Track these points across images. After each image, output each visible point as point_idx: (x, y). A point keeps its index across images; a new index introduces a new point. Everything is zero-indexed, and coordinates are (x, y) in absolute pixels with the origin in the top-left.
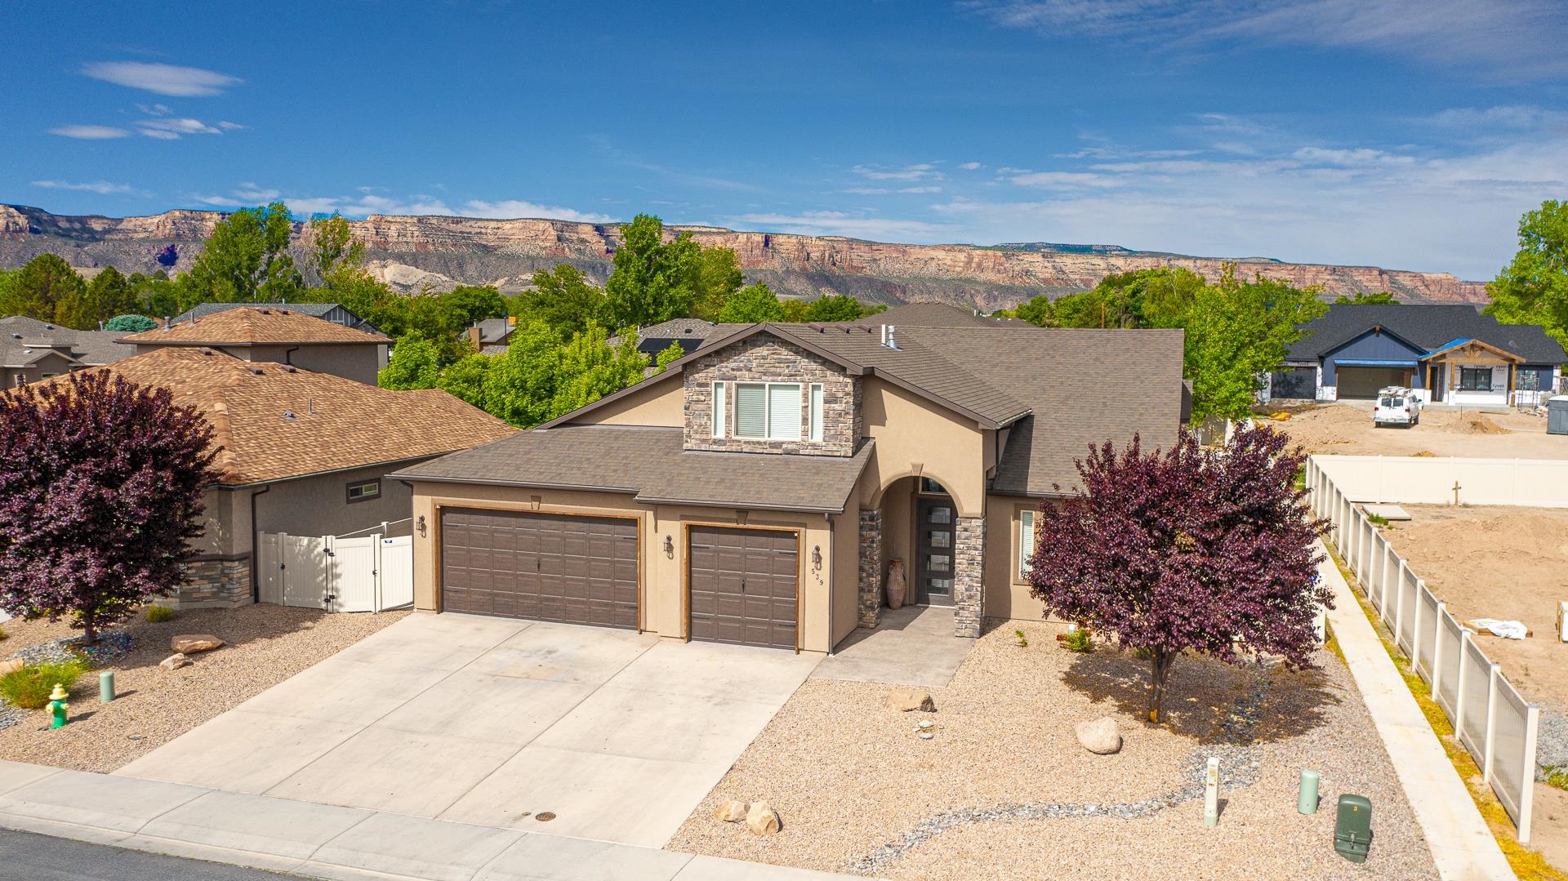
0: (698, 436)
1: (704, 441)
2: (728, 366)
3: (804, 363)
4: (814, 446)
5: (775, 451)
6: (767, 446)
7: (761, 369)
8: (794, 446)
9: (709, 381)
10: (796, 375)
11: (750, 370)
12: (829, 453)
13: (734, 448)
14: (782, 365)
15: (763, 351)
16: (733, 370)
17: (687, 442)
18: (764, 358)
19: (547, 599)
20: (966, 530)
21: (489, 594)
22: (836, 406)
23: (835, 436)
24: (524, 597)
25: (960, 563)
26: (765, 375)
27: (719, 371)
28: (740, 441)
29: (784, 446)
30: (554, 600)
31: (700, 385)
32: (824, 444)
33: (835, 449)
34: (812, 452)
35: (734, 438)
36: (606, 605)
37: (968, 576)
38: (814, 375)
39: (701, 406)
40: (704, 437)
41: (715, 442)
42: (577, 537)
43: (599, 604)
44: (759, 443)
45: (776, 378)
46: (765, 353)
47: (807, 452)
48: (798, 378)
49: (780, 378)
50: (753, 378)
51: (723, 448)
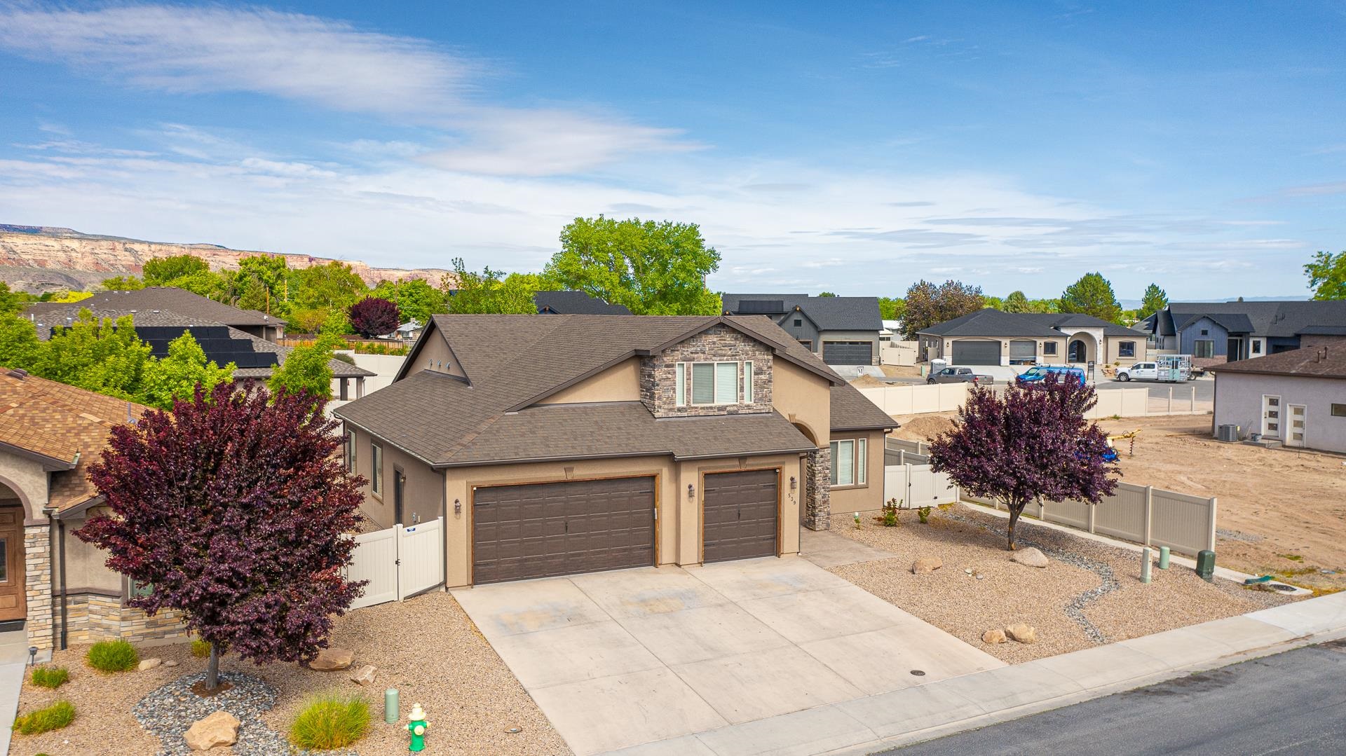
0: (666, 406)
1: (671, 410)
2: (688, 350)
3: (742, 346)
4: (748, 407)
5: (722, 413)
6: (716, 410)
7: (712, 352)
8: (735, 408)
9: (673, 363)
10: (736, 355)
11: (704, 353)
12: (758, 411)
13: (693, 413)
14: (726, 348)
15: (713, 338)
16: (692, 353)
17: (658, 411)
18: (714, 343)
19: (573, 555)
20: (822, 457)
21: (519, 561)
22: (763, 377)
23: (761, 399)
24: (553, 557)
25: (818, 480)
26: (714, 356)
27: (682, 354)
28: (696, 408)
29: (728, 409)
30: (579, 555)
31: (667, 366)
32: (755, 404)
33: (762, 407)
34: (747, 411)
35: (692, 405)
36: (625, 550)
37: (823, 488)
38: (747, 354)
39: (668, 383)
40: (671, 406)
41: (679, 410)
42: (601, 498)
43: (619, 551)
44: (711, 408)
45: (722, 358)
46: (715, 340)
47: (744, 411)
48: (737, 357)
49: (725, 358)
50: (706, 359)
51: (685, 414)
